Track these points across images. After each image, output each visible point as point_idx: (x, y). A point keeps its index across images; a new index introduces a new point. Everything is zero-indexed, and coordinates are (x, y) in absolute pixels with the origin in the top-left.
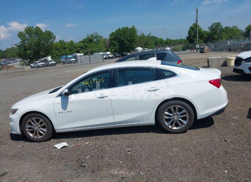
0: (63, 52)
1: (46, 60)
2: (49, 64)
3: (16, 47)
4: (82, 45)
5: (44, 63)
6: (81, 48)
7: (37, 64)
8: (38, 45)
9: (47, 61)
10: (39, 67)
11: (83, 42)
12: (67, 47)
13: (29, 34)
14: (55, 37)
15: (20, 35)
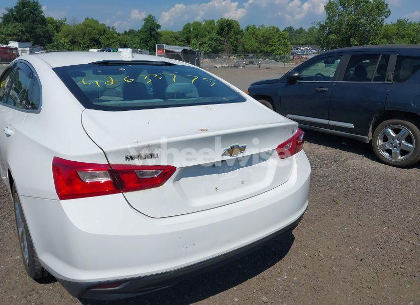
3: (317, 27)
8: (354, 26)
13: (344, 5)
14: (389, 12)
15: (329, 8)
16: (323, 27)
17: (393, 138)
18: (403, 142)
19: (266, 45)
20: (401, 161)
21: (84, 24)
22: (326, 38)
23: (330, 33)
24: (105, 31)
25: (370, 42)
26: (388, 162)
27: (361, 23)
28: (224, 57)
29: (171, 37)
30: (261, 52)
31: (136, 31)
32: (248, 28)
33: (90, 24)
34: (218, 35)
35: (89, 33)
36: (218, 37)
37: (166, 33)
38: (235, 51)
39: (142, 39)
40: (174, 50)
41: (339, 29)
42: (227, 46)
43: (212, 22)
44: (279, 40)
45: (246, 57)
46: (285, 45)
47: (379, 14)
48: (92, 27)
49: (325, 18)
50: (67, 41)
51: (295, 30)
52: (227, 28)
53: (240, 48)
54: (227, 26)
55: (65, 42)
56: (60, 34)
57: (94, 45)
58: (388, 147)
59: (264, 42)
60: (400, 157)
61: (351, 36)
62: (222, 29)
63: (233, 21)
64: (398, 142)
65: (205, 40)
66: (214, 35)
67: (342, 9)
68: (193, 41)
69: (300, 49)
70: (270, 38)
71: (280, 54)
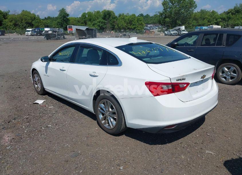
0: (201, 22)
1: (179, 29)
2: (181, 33)
3: (158, 14)
4: (225, 16)
5: (176, 32)
6: (223, 19)
7: (170, 32)
8: (178, 13)
9: (180, 31)
10: (171, 35)
11: (228, 13)
12: (206, 18)
13: (172, 2)
14: (196, 6)
15: (164, 4)
16: (161, 14)
17: (227, 72)
18: (232, 73)
19: (131, 25)
20: (231, 82)
21: (22, 14)
22: (164, 20)
23: (165, 18)
24: (35, 18)
25: (187, 22)
26: (225, 82)
27: (181, 12)
28: (107, 32)
29: (75, 21)
30: (128, 28)
31: (52, 17)
32: (120, 16)
33: (25, 14)
34: (103, 19)
35: (25, 19)
36: (104, 21)
37: (72, 19)
38: (113, 29)
39: (58, 22)
40: (81, 29)
41: (171, 15)
42: (109, 25)
43: (98, 12)
44: (138, 22)
45: (120, 32)
46: (141, 24)
47: (191, 7)
48: (27, 16)
49: (163, 9)
50: (12, 24)
51: (144, 15)
52: (108, 15)
53: (116, 27)
54: (108, 14)
55: (10, 25)
56: (7, 20)
57: (28, 26)
58: (224, 76)
59: (130, 23)
60: (230, 80)
61: (177, 19)
62: (105, 16)
63: (111, 11)
64: (229, 73)
65: (96, 22)
66: (101, 19)
67: (171, 5)
68: (89, 23)
69: (148, 26)
70: (133, 21)
71: (139, 30)
